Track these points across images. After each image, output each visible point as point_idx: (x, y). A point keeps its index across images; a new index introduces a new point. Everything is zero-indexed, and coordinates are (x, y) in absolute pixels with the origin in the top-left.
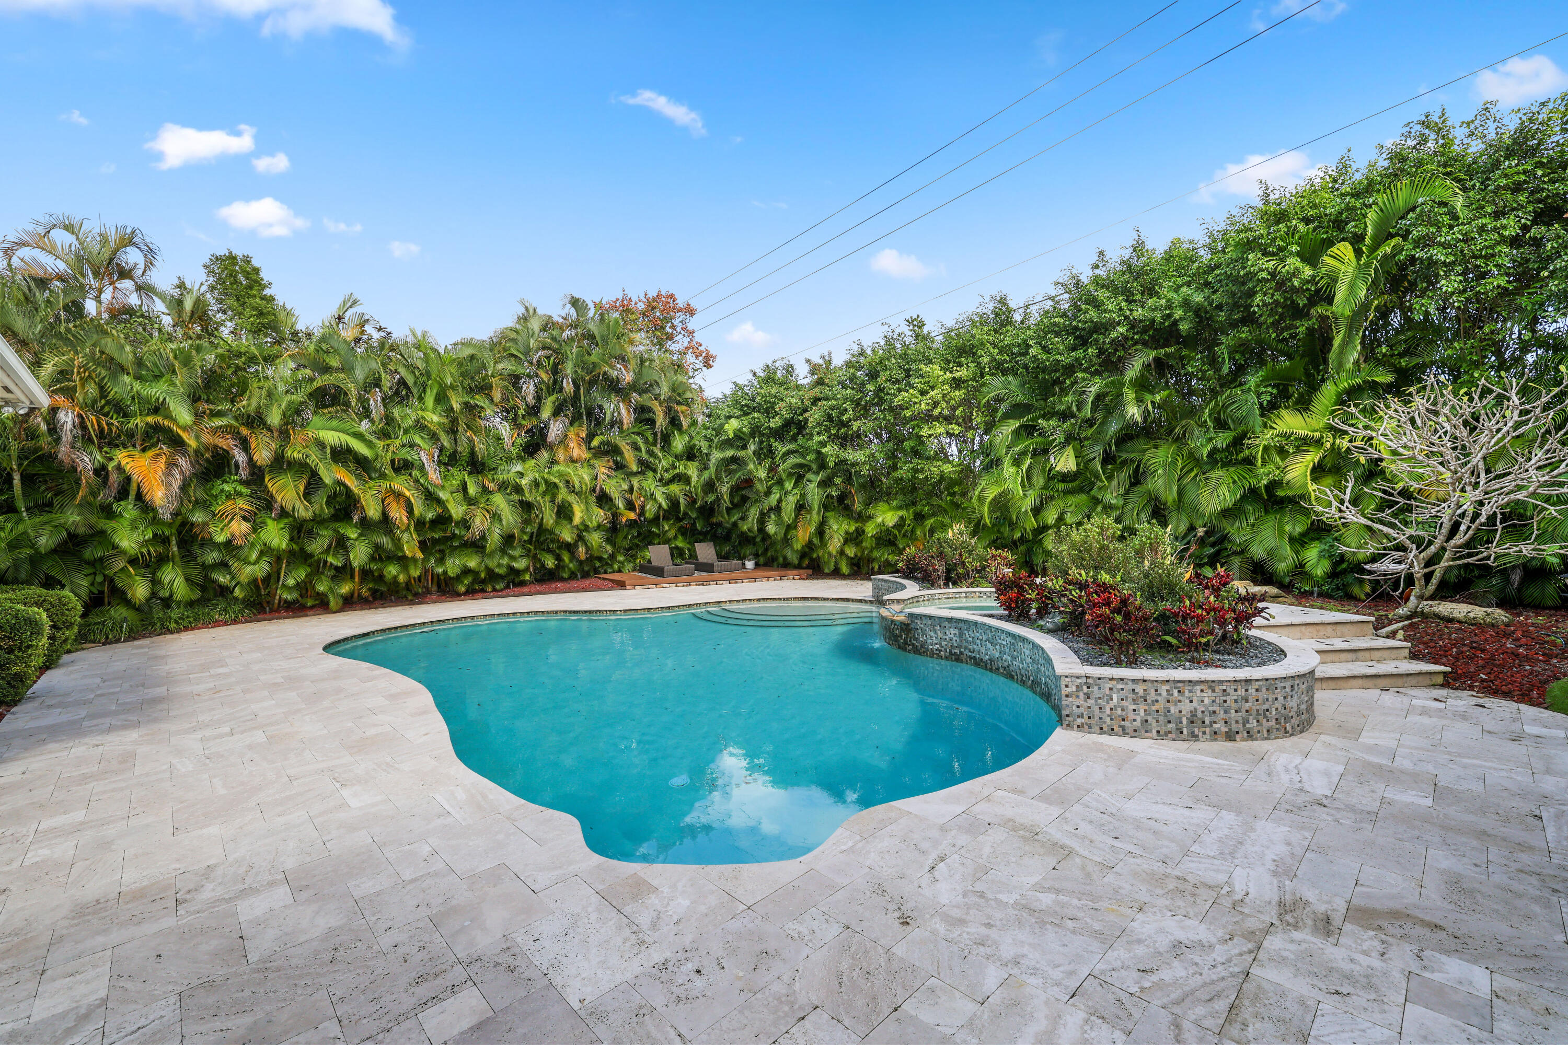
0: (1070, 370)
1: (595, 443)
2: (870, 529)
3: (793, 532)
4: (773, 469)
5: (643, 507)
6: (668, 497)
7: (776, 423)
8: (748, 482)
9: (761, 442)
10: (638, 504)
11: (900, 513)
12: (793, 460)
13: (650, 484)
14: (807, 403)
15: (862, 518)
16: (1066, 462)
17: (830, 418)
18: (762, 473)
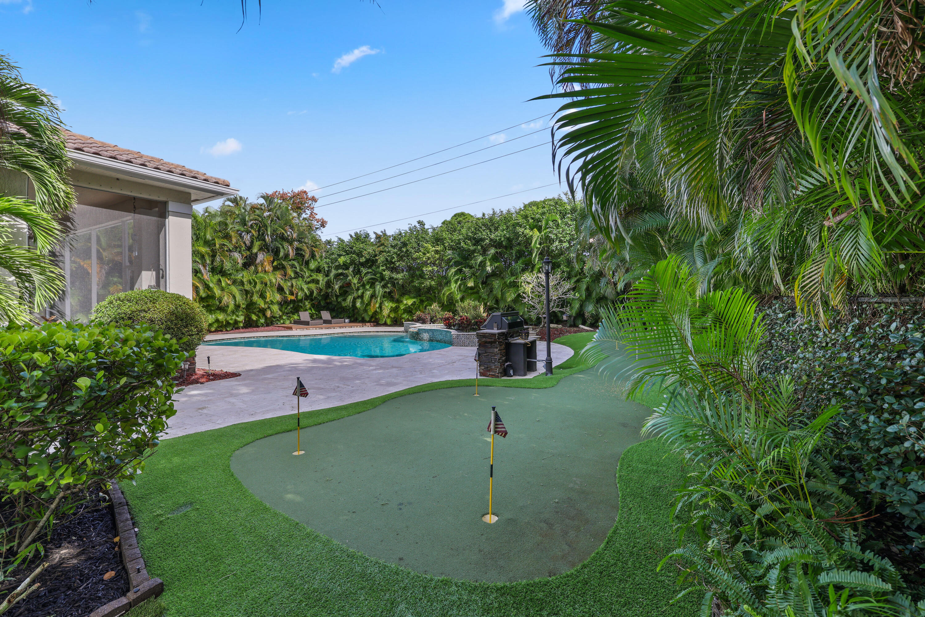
0: (474, 251)
1: (275, 263)
2: (402, 307)
3: (368, 308)
4: (360, 279)
5: (297, 294)
6: (308, 289)
7: (363, 260)
8: (349, 284)
9: (355, 267)
10: (295, 292)
11: (414, 300)
12: (369, 276)
13: (300, 282)
14: (377, 253)
15: (399, 301)
16: (471, 284)
17: (387, 260)
18: (355, 281)
